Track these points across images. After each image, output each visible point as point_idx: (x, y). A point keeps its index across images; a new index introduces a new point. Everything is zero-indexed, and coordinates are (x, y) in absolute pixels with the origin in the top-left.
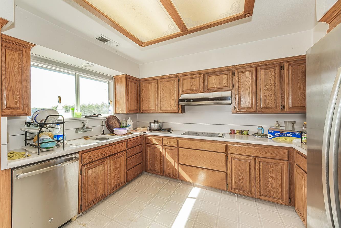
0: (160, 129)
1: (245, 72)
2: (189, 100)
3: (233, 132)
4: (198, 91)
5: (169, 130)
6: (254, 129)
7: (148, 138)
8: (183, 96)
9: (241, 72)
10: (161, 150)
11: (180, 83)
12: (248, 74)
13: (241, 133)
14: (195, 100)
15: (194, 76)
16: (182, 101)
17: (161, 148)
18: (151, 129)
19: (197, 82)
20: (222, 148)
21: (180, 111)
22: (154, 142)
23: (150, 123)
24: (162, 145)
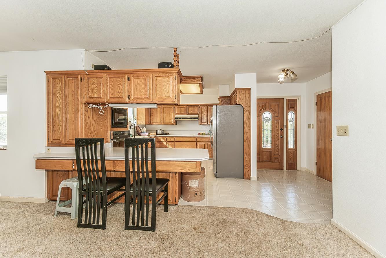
0: (162, 134)
1: (204, 107)
2: (180, 118)
3: (199, 134)
4: (184, 114)
5: (168, 134)
6: (207, 132)
7: (158, 139)
8: (176, 116)
9: (202, 107)
10: (166, 144)
11: (175, 109)
12: (205, 108)
13: (202, 134)
14: (183, 118)
15: (182, 106)
16: (176, 118)
17: (166, 143)
18: (157, 134)
19: (183, 110)
20: (194, 139)
21: (175, 124)
22: (162, 140)
23: (157, 131)
24: (166, 141)
